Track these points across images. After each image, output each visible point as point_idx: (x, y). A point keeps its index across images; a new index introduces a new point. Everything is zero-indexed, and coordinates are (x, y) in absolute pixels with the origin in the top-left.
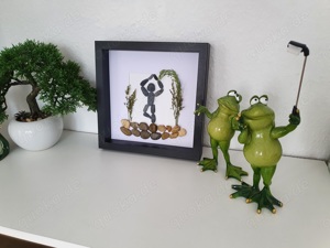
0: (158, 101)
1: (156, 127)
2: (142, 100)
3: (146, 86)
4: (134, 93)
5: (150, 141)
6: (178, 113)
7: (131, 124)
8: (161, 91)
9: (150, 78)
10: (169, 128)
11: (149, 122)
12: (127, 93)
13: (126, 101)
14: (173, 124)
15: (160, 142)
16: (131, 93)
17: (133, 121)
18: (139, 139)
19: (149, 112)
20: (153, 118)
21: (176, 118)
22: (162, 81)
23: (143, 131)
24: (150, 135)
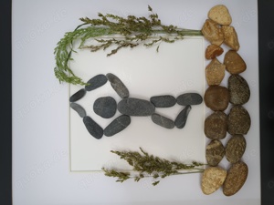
0: (141, 87)
1: (214, 88)
2: (143, 136)
3: (103, 123)
4: (122, 155)
5: (253, 107)
6: (170, 30)
7: (214, 164)
8: (113, 79)
9: (80, 110)
10: (212, 54)
11: (199, 113)
12: (124, 176)
13: (148, 179)
14: (200, 44)
15: (252, 76)
16: (123, 165)
17: (202, 159)
18: (253, 138)
19: (172, 112)
20: (189, 100)
21: (182, 33)
22: (86, 79)
23: (227, 129)
24: (239, 106)
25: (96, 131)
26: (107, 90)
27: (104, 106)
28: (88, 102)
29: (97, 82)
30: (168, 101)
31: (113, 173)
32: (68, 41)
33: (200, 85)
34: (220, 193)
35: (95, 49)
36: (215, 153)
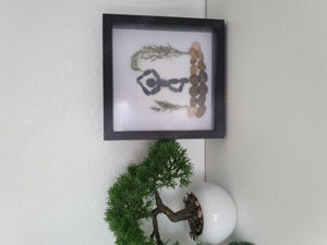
0: (165, 76)
1: (193, 76)
2: (165, 94)
3: (150, 89)
4: (158, 102)
5: (209, 84)
6: (177, 51)
7: (193, 105)
8: (154, 72)
10: (193, 62)
11: (188, 86)
13: (168, 111)
14: (188, 58)
15: (209, 71)
16: (157, 106)
17: (188, 104)
18: (209, 96)
21: (181, 53)
22: (144, 69)
23: (198, 92)
24: (203, 83)
25: (147, 92)
26: (151, 76)
27: (150, 82)
28: (144, 81)
29: (147, 72)
30: (175, 81)
31: (154, 109)
32: (137, 54)
33: (187, 75)
34: (195, 118)
35: (146, 59)
36: (193, 102)
